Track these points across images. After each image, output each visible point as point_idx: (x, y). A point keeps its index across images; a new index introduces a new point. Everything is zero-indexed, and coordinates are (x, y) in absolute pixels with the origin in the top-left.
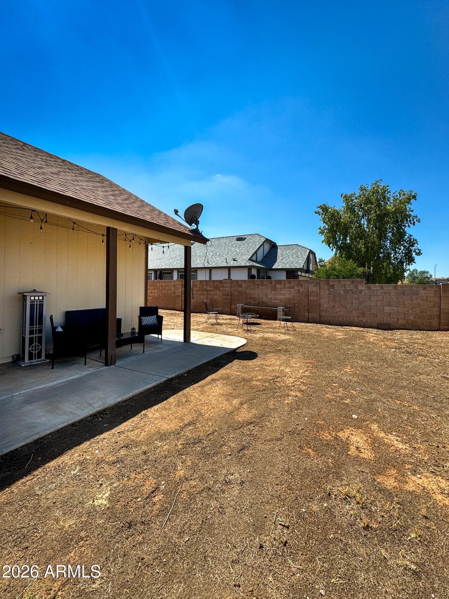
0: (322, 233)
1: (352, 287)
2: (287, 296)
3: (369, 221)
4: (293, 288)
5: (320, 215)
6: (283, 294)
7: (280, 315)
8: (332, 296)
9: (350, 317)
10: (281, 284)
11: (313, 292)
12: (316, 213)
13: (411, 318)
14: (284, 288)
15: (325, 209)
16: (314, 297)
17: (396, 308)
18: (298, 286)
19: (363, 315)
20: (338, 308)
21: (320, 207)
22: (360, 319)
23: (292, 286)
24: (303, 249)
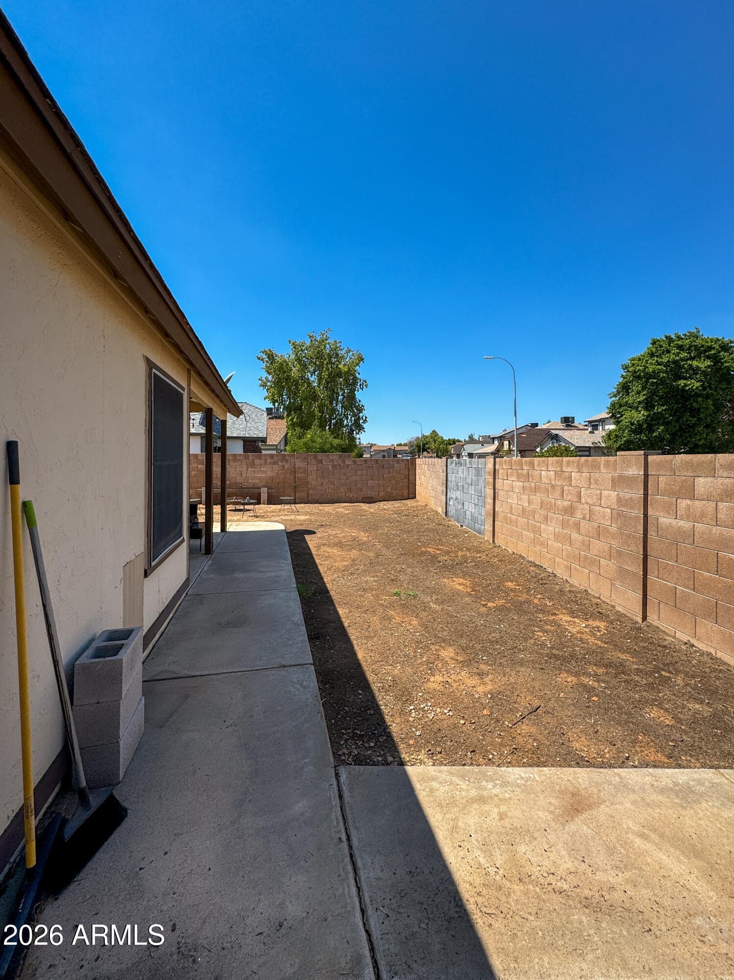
0: (264, 385)
1: (340, 462)
2: (269, 474)
3: (320, 379)
4: (276, 464)
5: (264, 362)
6: (263, 472)
7: (264, 497)
8: (320, 472)
9: (338, 493)
10: (261, 459)
11: (300, 468)
12: (259, 359)
13: (389, 490)
14: (266, 463)
15: (271, 357)
16: (302, 473)
17: (377, 482)
18: (282, 461)
19: (350, 490)
20: (326, 484)
21: (264, 352)
22: (347, 495)
23: (275, 462)
24: (257, 410)
